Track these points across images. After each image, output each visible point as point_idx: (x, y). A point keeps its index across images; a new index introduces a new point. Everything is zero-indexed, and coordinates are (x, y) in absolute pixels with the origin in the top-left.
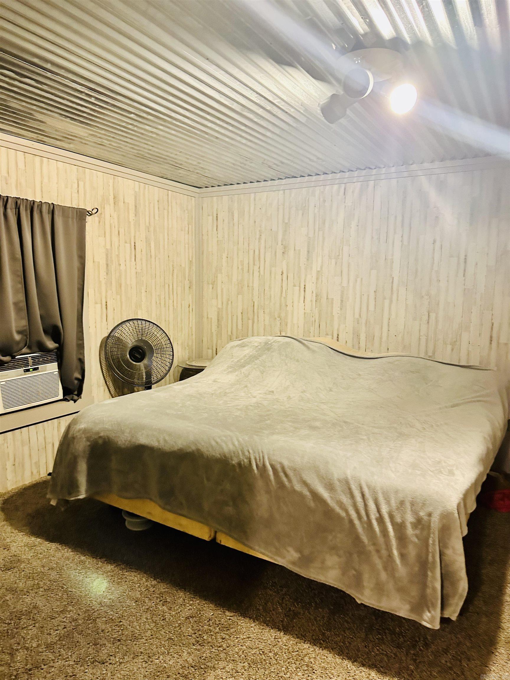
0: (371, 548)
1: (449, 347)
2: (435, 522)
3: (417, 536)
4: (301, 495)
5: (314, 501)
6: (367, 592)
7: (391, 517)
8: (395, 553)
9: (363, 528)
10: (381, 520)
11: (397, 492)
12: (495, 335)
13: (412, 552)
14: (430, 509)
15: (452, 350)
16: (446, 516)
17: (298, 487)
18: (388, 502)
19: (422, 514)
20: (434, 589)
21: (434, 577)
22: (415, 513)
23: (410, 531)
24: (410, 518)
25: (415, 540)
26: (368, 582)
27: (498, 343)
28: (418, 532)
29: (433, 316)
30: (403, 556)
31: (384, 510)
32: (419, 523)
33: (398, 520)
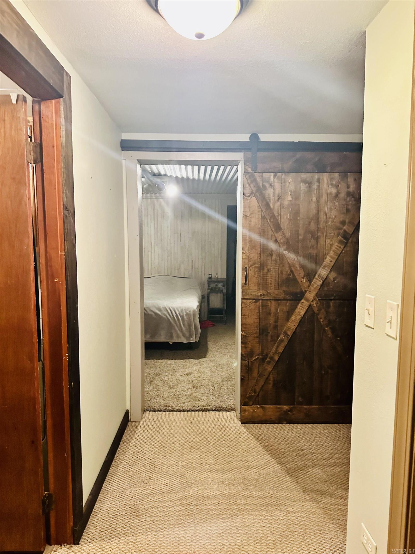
0: (175, 325)
1: (177, 271)
2: (192, 312)
3: (187, 318)
4: (151, 315)
5: (156, 315)
6: (175, 338)
7: (180, 314)
8: (182, 324)
9: (172, 319)
10: (177, 316)
11: (180, 307)
12: (193, 265)
13: (186, 323)
14: (190, 310)
15: (178, 272)
16: (194, 311)
17: (150, 313)
18: (178, 311)
19: (188, 312)
20: (193, 331)
21: (192, 328)
22: (186, 312)
23: (185, 317)
24: (185, 314)
25: (187, 319)
26: (174, 335)
27: (195, 268)
28: (187, 317)
29: (169, 258)
30: (184, 325)
31: (177, 313)
32: (187, 314)
33: (182, 315)
